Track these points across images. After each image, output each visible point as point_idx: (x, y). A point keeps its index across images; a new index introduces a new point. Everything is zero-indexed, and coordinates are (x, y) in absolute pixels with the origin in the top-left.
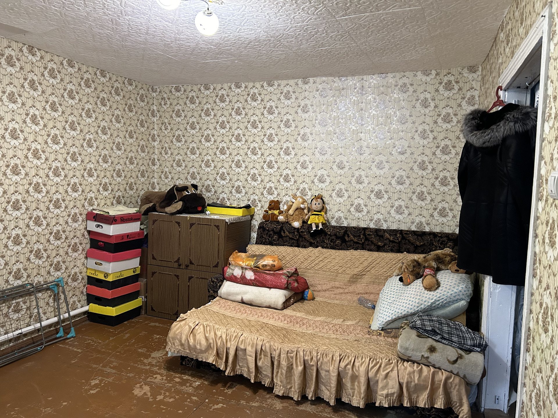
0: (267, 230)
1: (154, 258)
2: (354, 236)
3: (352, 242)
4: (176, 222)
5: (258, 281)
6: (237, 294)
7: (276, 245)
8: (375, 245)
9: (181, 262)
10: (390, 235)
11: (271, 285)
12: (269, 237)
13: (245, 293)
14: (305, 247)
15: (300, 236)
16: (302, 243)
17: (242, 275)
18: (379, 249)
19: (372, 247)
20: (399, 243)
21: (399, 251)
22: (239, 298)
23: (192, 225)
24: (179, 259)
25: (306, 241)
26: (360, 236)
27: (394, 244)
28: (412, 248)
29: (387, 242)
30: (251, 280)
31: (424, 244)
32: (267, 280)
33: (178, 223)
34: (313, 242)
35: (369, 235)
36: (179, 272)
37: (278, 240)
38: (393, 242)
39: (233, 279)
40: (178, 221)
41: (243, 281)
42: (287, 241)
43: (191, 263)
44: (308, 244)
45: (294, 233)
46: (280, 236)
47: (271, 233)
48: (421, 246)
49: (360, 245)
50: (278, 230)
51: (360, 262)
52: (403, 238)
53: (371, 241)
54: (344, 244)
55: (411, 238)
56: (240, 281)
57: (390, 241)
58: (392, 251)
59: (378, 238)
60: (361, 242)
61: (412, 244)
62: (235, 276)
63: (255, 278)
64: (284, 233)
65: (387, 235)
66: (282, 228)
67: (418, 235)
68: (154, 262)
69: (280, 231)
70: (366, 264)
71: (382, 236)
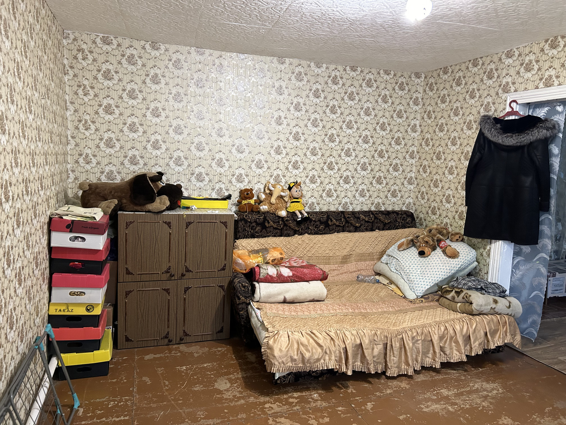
0: (249, 222)
1: (128, 273)
2: (336, 220)
3: (334, 226)
4: (166, 223)
5: (296, 276)
6: (279, 294)
7: (258, 237)
8: (354, 226)
9: (172, 271)
10: (365, 216)
11: (310, 278)
12: (252, 229)
13: (287, 292)
14: (289, 236)
15: (285, 225)
16: (286, 232)
17: (277, 274)
18: (357, 229)
19: (352, 228)
20: (372, 223)
21: (372, 230)
22: (281, 298)
23: (188, 224)
24: (169, 268)
25: (291, 230)
26: (341, 219)
27: (368, 224)
28: (381, 226)
29: (363, 222)
30: (289, 277)
31: (390, 222)
32: (305, 274)
33: (169, 224)
34: (297, 229)
35: (348, 217)
36: (169, 285)
37: (261, 232)
38: (368, 222)
39: (269, 280)
40: (168, 221)
41: (281, 279)
42: (271, 232)
43: (188, 271)
44: (292, 232)
45: (279, 222)
46: (264, 227)
47: (254, 224)
48: (389, 223)
49: (341, 228)
50: (262, 220)
51: (347, 243)
52: (376, 218)
53: (351, 223)
54: (327, 228)
55: (382, 217)
56: (277, 280)
57: (366, 221)
58: (367, 230)
59: (356, 219)
60: (342, 225)
61: (382, 222)
62: (270, 276)
63: (293, 274)
64: (269, 223)
65: (362, 217)
66: (265, 218)
67: (385, 214)
68: (129, 278)
69: (264, 222)
70: (351, 244)
71: (359, 218)
